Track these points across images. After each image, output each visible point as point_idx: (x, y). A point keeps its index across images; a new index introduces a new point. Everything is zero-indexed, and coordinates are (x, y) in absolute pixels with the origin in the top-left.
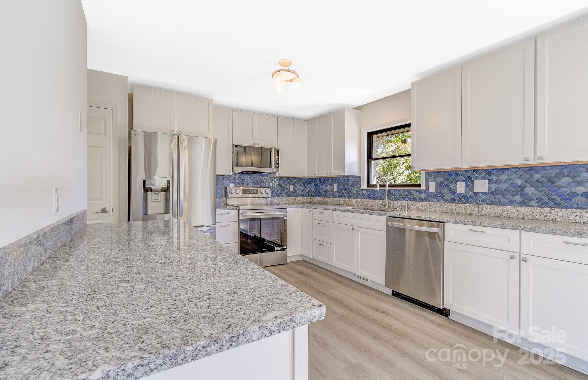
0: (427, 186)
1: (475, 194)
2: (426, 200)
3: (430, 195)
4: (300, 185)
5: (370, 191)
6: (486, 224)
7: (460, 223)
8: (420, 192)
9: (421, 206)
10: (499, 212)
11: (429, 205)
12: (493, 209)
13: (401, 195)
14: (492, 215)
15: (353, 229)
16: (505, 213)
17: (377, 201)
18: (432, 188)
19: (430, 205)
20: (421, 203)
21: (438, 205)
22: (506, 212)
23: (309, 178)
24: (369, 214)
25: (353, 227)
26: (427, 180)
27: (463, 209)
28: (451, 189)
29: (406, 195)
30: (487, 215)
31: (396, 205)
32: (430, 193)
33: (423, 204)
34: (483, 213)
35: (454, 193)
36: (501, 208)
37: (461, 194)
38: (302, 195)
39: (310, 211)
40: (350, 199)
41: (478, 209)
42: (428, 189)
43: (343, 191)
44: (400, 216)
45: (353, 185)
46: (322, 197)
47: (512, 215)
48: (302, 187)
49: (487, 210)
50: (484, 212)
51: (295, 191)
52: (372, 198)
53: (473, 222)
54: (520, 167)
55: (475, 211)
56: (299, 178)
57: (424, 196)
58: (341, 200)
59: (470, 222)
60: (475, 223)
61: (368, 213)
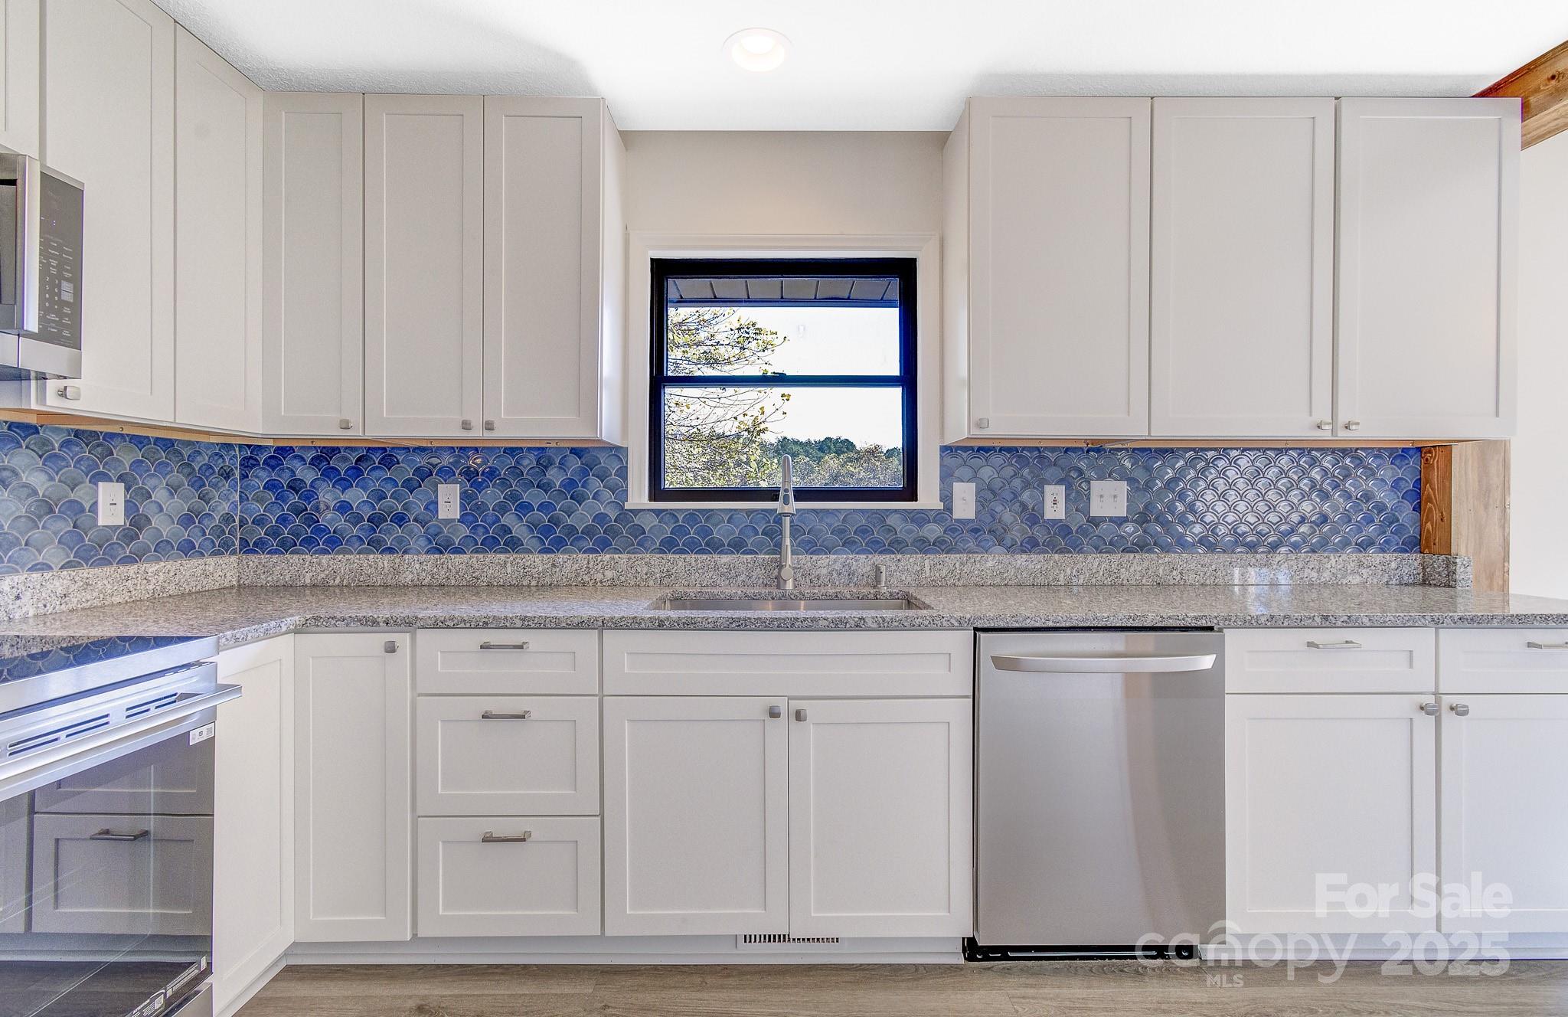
0: (947, 497)
1: (1096, 522)
2: (940, 546)
3: (957, 528)
4: (173, 489)
5: (681, 519)
6: (1366, 620)
7: (1286, 624)
8: (921, 518)
9: (927, 569)
10: (1161, 571)
11: (957, 565)
12: (1146, 563)
13: (840, 532)
14: (1144, 581)
15: (774, 714)
16: (1175, 573)
17: (725, 559)
18: (965, 503)
19: (962, 564)
20: (928, 561)
21: (990, 564)
22: (1177, 569)
23: (229, 446)
24: (880, 629)
25: (774, 701)
26: (947, 477)
27: (1068, 571)
28: (1024, 506)
29: (863, 531)
30: (1133, 582)
31: (824, 571)
32: (958, 520)
33: (936, 561)
34: (1122, 577)
35: (1034, 517)
36: (1167, 559)
37: (1055, 522)
38: (188, 549)
39: (391, 648)
40: (561, 558)
41: (1108, 567)
42: (949, 509)
43: (508, 519)
44: (1050, 624)
45: (573, 491)
46: (345, 552)
47: (1191, 578)
48: (186, 499)
49: (1132, 569)
50: (1124, 575)
51: (137, 522)
52: (693, 547)
53: (1326, 618)
54: (1199, 449)
55: (1101, 573)
56: (167, 444)
57: (933, 531)
58: (494, 564)
59: (1318, 620)
60: (1333, 619)
61: (875, 626)
